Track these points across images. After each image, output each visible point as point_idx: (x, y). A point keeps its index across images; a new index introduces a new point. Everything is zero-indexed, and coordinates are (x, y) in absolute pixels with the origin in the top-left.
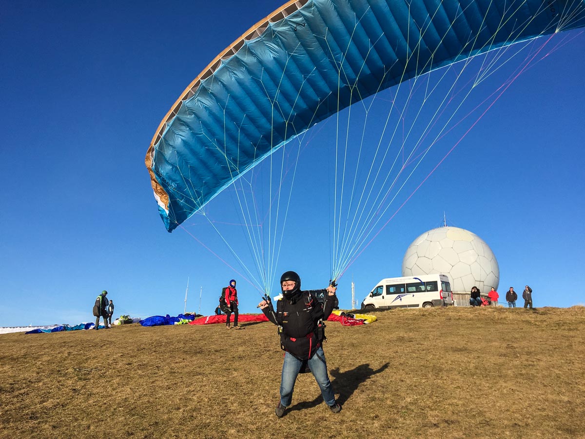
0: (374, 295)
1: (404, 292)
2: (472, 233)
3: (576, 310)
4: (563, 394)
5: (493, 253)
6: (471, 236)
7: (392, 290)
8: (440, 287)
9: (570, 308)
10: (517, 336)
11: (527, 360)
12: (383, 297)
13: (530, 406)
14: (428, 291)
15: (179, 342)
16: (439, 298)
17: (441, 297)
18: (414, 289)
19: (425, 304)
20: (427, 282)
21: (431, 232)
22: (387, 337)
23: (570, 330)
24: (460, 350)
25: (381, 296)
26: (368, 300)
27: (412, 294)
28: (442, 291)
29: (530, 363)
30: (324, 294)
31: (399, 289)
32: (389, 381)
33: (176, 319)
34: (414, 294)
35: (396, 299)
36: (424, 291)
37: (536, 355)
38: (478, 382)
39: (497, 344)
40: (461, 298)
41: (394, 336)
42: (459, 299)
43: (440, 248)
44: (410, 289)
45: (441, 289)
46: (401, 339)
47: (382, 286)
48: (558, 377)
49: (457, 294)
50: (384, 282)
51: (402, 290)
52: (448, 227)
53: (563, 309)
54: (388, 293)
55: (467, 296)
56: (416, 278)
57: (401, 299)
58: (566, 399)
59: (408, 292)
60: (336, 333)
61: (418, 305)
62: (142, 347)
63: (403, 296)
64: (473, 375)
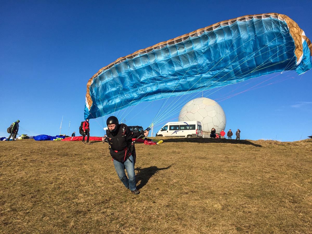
0: (163, 130)
1: (178, 129)
2: (215, 102)
3: (260, 142)
4: (249, 180)
5: (224, 112)
6: (214, 103)
7: (172, 128)
8: (196, 128)
9: (257, 141)
10: (231, 152)
11: (234, 164)
12: (167, 132)
13: (233, 185)
14: (190, 129)
15: (55, 149)
16: (196, 133)
17: (196, 132)
18: (183, 128)
19: (188, 135)
20: (190, 125)
21: (195, 100)
22: (168, 151)
23: (256, 151)
24: (203, 158)
25: (166, 131)
26: (160, 133)
27: (182, 130)
28: (197, 130)
29: (235, 165)
30: (137, 128)
31: (176, 128)
32: (166, 172)
33: (55, 138)
34: (183, 130)
35: (174, 133)
36: (188, 129)
37: (238, 161)
38: (209, 173)
39: (220, 156)
40: (206, 134)
41: (171, 150)
42: (205, 134)
43: (199, 108)
44: (182, 128)
45: (197, 129)
46: (174, 152)
47: (168, 126)
48: (248, 172)
49: (205, 132)
50: (169, 124)
51: (178, 128)
52: (204, 98)
53: (254, 141)
54: (170, 129)
55: (209, 133)
56: (185, 123)
57: (176, 133)
58: (250, 182)
59: (180, 129)
60: (141, 148)
61: (185, 136)
62: (33, 151)
63: (177, 131)
64: (207, 170)
